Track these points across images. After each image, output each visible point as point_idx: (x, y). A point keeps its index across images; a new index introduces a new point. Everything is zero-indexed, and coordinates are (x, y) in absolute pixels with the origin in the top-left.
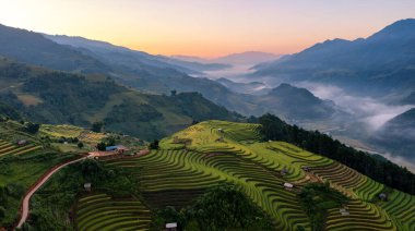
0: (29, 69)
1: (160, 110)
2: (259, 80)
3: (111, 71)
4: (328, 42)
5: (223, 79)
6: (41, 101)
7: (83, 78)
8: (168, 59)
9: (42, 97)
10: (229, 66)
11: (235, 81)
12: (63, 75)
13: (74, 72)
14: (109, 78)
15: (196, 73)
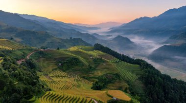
0: (17, 29)
1: (65, 44)
2: (110, 34)
3: (47, 30)
4: (141, 18)
5: (95, 34)
6: (22, 40)
7: (37, 32)
8: (72, 25)
9: (23, 39)
10: (99, 28)
11: (100, 34)
12: (30, 31)
13: (33, 30)
14: (47, 32)
15: (84, 31)
